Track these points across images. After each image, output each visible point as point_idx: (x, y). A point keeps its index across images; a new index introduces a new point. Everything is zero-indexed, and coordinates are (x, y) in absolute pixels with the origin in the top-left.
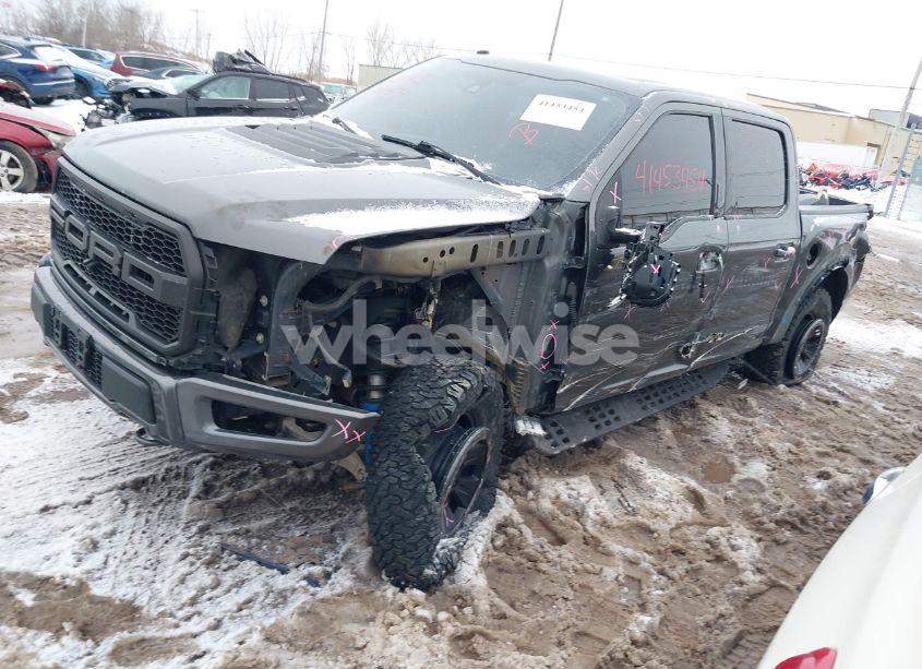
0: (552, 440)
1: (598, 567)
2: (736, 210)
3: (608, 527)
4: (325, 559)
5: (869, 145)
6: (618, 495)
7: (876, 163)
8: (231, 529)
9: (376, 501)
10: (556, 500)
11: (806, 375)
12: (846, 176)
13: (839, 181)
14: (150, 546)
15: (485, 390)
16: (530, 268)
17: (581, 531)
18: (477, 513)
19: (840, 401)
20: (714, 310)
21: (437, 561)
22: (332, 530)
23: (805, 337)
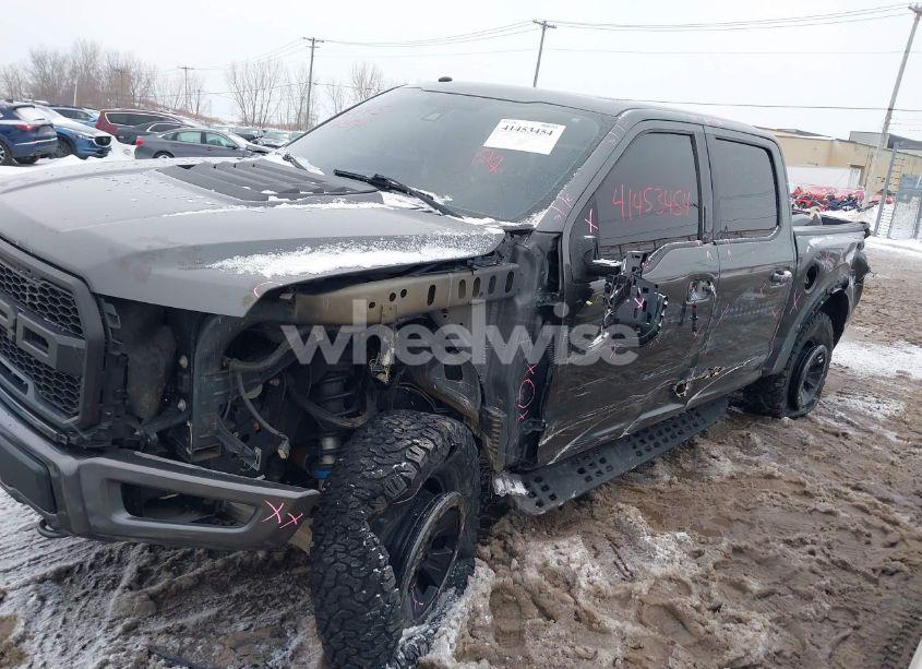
0: (536, 499)
1: (591, 650)
2: (725, 234)
3: (603, 598)
4: (271, 658)
5: (852, 166)
6: (613, 558)
7: (860, 183)
8: (162, 627)
9: (323, 592)
10: (544, 568)
11: (811, 404)
12: (832, 198)
13: (825, 203)
14: (63, 654)
15: (453, 449)
16: (499, 308)
17: (572, 606)
18: (451, 591)
19: (851, 433)
20: (708, 343)
21: (401, 655)
22: (283, 620)
23: (808, 365)
